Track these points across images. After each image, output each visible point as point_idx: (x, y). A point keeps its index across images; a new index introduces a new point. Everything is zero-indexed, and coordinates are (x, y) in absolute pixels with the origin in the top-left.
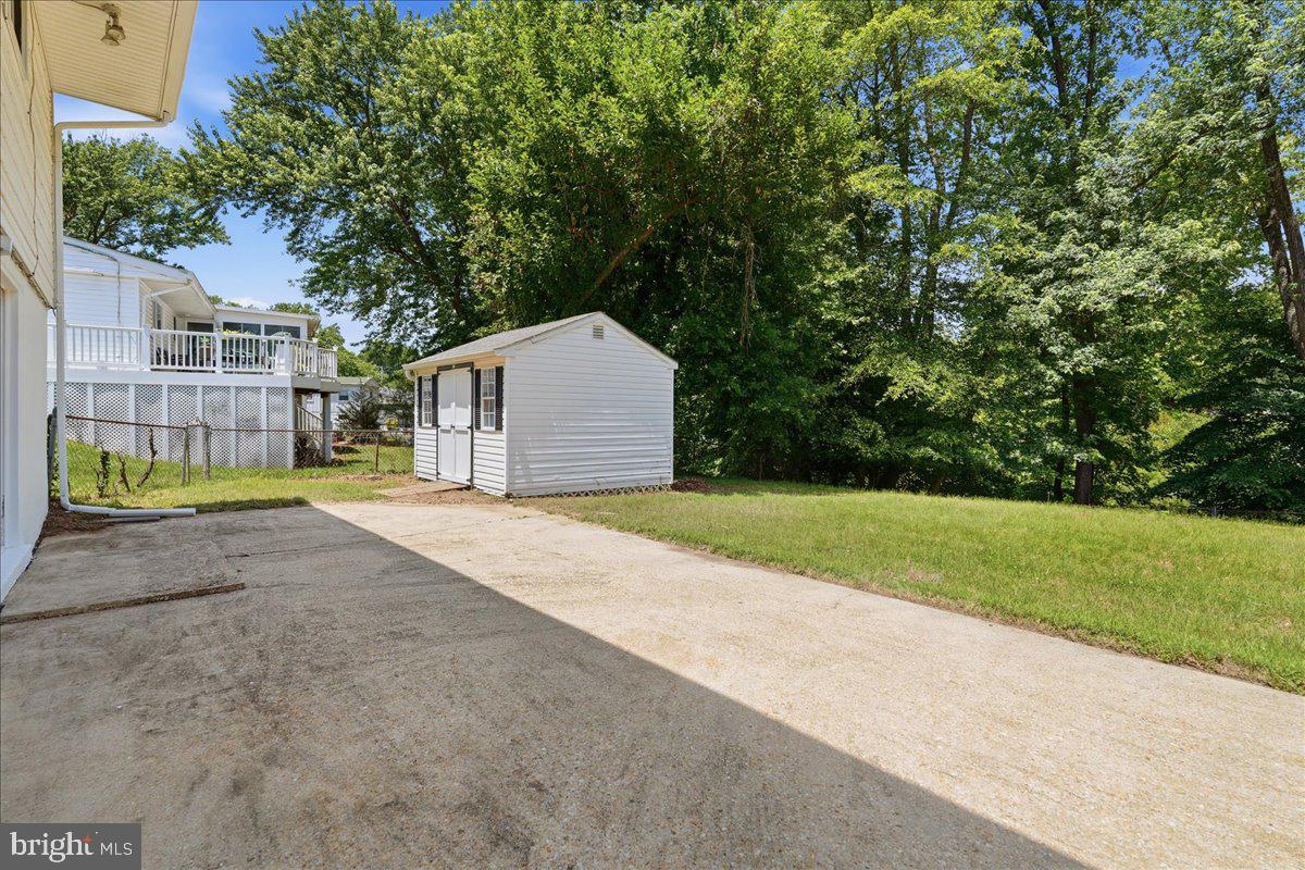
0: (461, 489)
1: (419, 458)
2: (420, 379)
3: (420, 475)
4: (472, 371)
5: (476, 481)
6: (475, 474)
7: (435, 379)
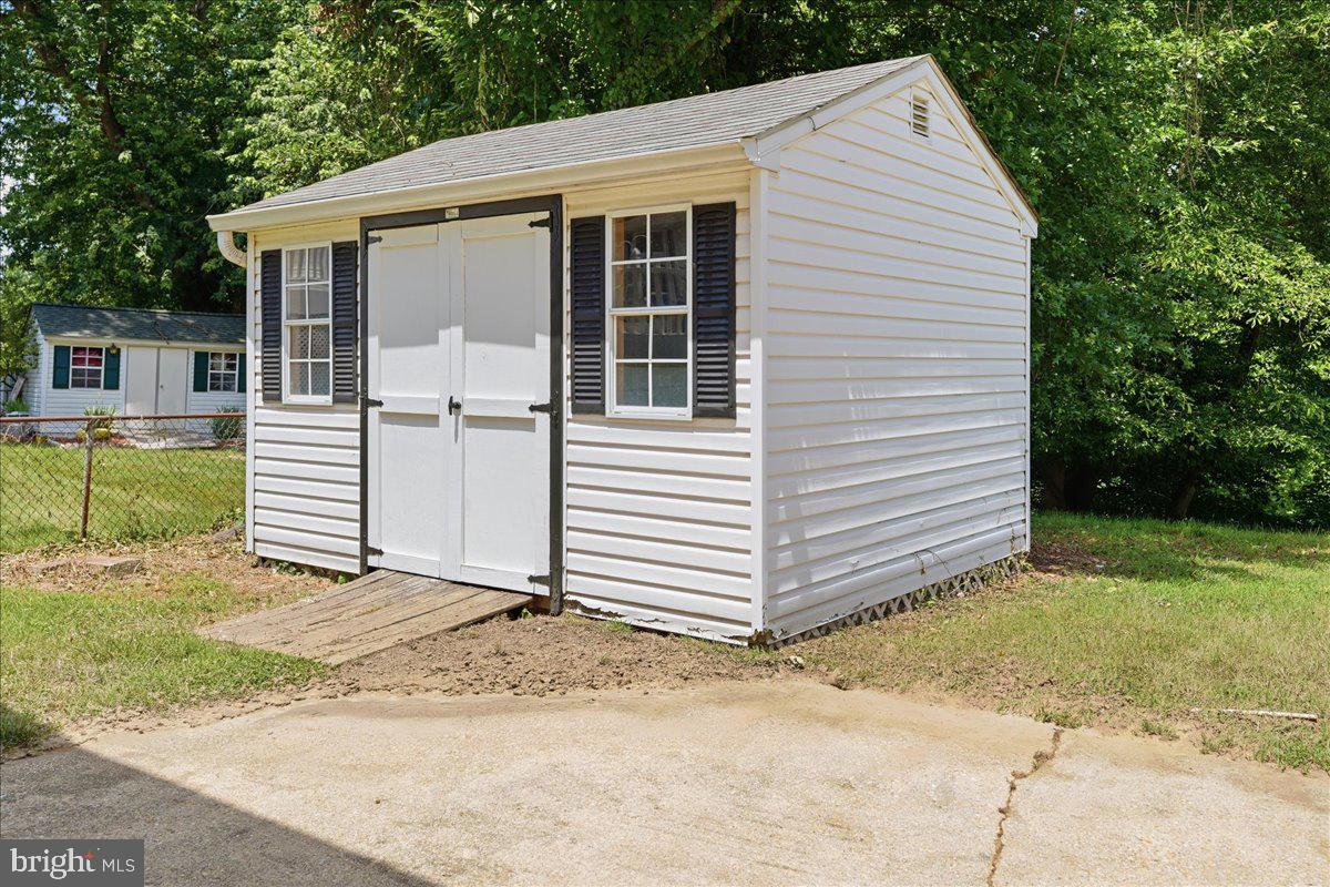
0: (514, 613)
1: (261, 499)
2: (271, 260)
3: (264, 551)
4: (554, 223)
5: (571, 584)
6: (570, 561)
7: (347, 259)
